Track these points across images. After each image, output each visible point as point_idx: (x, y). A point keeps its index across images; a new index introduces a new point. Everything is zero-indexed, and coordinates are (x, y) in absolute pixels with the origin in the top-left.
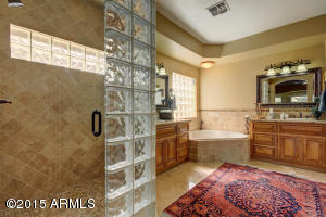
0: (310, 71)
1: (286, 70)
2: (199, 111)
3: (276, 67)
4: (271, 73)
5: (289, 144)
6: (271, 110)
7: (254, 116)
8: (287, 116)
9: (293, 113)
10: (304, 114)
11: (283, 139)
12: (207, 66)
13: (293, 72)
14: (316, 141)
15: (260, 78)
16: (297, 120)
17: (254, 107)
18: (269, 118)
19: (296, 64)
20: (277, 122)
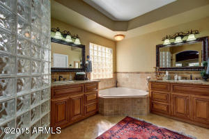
0: (199, 40)
1: (178, 40)
2: (115, 73)
3: (171, 38)
4: (167, 42)
5: (181, 102)
6: (167, 72)
7: (153, 77)
8: (179, 78)
9: (185, 75)
10: (194, 76)
11: (176, 98)
12: (119, 38)
13: (185, 42)
14: (204, 100)
15: (158, 47)
16: (188, 81)
17: (154, 70)
18: (165, 79)
19: (187, 35)
20: (170, 83)
